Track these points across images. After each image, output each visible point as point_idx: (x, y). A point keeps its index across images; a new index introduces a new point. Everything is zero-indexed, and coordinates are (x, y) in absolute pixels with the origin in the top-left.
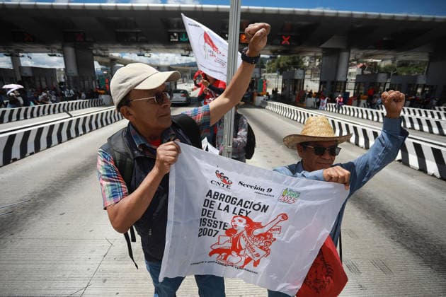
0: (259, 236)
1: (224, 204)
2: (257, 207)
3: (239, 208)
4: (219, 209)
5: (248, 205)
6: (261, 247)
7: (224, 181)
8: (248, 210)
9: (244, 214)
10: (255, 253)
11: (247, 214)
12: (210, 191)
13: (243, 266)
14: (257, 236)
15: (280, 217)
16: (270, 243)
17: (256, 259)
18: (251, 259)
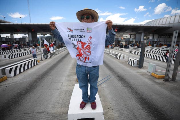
0: (86, 48)
1: (73, 39)
2: (82, 37)
3: (78, 38)
4: (72, 41)
5: (80, 37)
6: (88, 52)
7: (71, 30)
8: (81, 39)
9: (80, 41)
10: (87, 55)
11: (81, 40)
12: (68, 35)
13: (85, 61)
14: (85, 48)
15: (90, 38)
16: (90, 49)
17: (88, 57)
18: (87, 58)
